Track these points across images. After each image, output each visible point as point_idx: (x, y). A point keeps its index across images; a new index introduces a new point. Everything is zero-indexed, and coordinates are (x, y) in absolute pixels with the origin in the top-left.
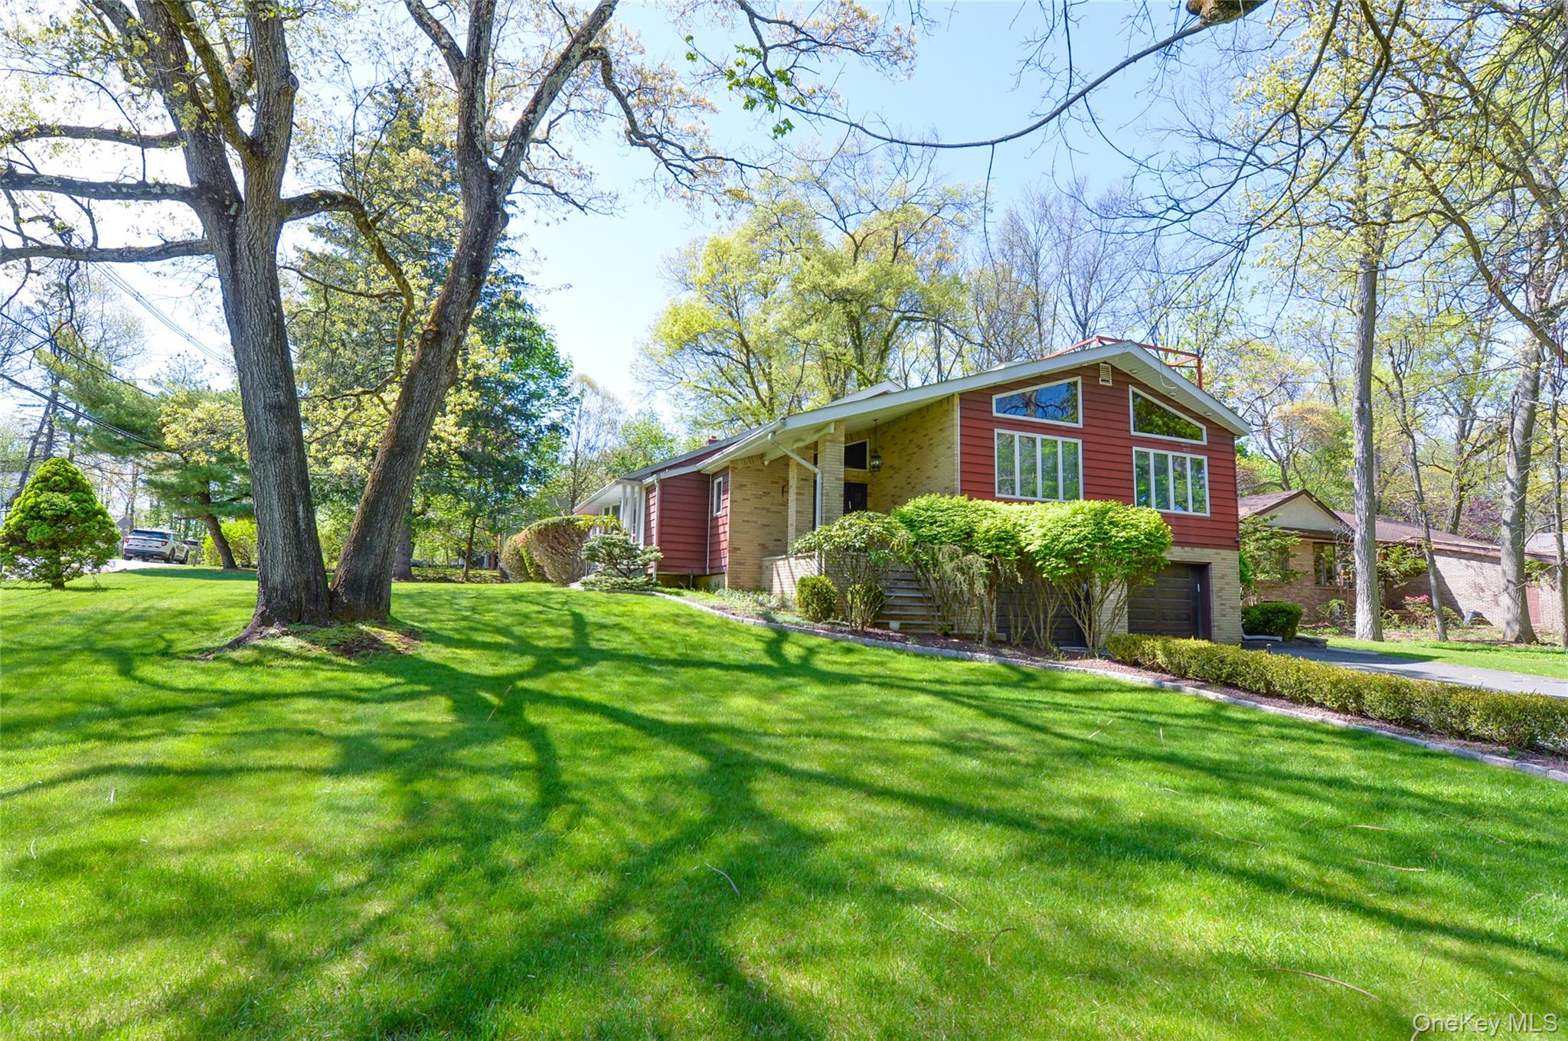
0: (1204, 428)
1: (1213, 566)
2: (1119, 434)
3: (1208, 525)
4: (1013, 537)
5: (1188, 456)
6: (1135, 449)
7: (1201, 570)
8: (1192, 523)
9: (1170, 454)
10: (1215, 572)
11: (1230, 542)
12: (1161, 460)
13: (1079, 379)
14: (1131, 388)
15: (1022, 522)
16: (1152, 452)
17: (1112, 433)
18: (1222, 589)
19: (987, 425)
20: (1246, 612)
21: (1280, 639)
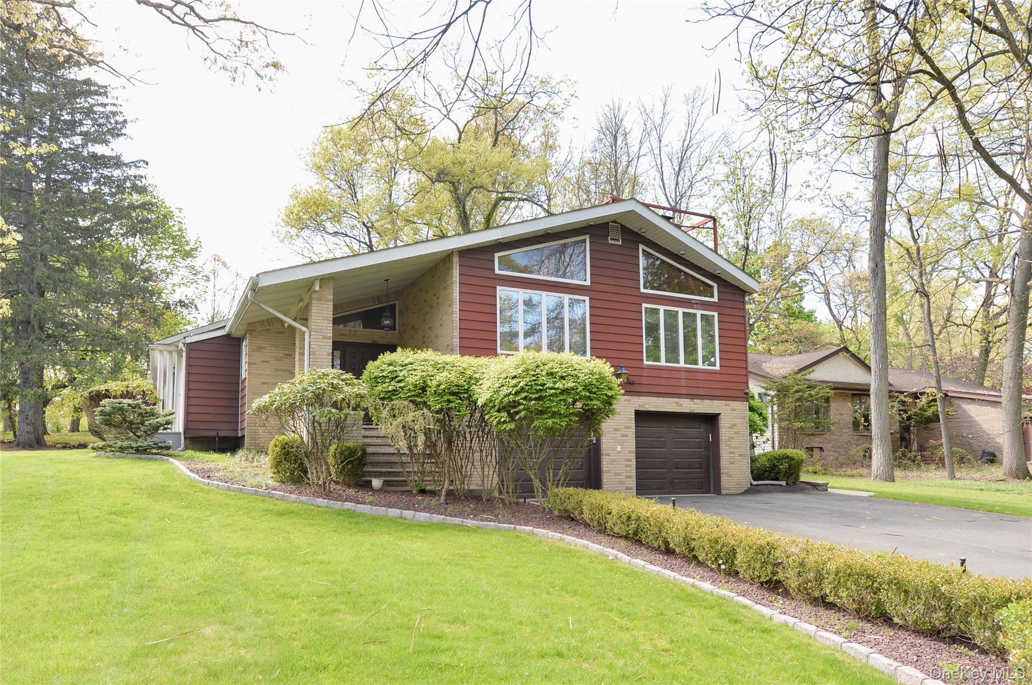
0: (715, 285)
1: (721, 417)
2: (628, 291)
3: (718, 378)
4: (467, 391)
5: (699, 313)
6: (644, 305)
7: (711, 420)
8: (701, 376)
9: (681, 311)
10: (724, 423)
11: (741, 394)
12: (671, 317)
13: (587, 237)
14: (641, 247)
15: (477, 376)
16: (662, 308)
17: (621, 290)
18: (730, 439)
19: (490, 283)
20: (753, 460)
21: (784, 483)
